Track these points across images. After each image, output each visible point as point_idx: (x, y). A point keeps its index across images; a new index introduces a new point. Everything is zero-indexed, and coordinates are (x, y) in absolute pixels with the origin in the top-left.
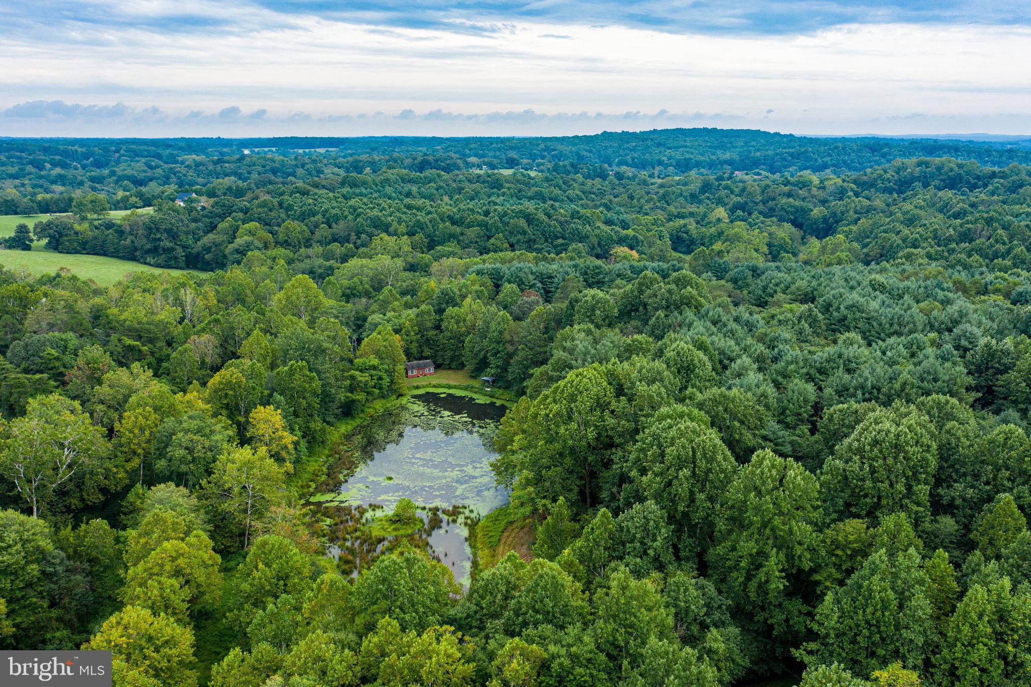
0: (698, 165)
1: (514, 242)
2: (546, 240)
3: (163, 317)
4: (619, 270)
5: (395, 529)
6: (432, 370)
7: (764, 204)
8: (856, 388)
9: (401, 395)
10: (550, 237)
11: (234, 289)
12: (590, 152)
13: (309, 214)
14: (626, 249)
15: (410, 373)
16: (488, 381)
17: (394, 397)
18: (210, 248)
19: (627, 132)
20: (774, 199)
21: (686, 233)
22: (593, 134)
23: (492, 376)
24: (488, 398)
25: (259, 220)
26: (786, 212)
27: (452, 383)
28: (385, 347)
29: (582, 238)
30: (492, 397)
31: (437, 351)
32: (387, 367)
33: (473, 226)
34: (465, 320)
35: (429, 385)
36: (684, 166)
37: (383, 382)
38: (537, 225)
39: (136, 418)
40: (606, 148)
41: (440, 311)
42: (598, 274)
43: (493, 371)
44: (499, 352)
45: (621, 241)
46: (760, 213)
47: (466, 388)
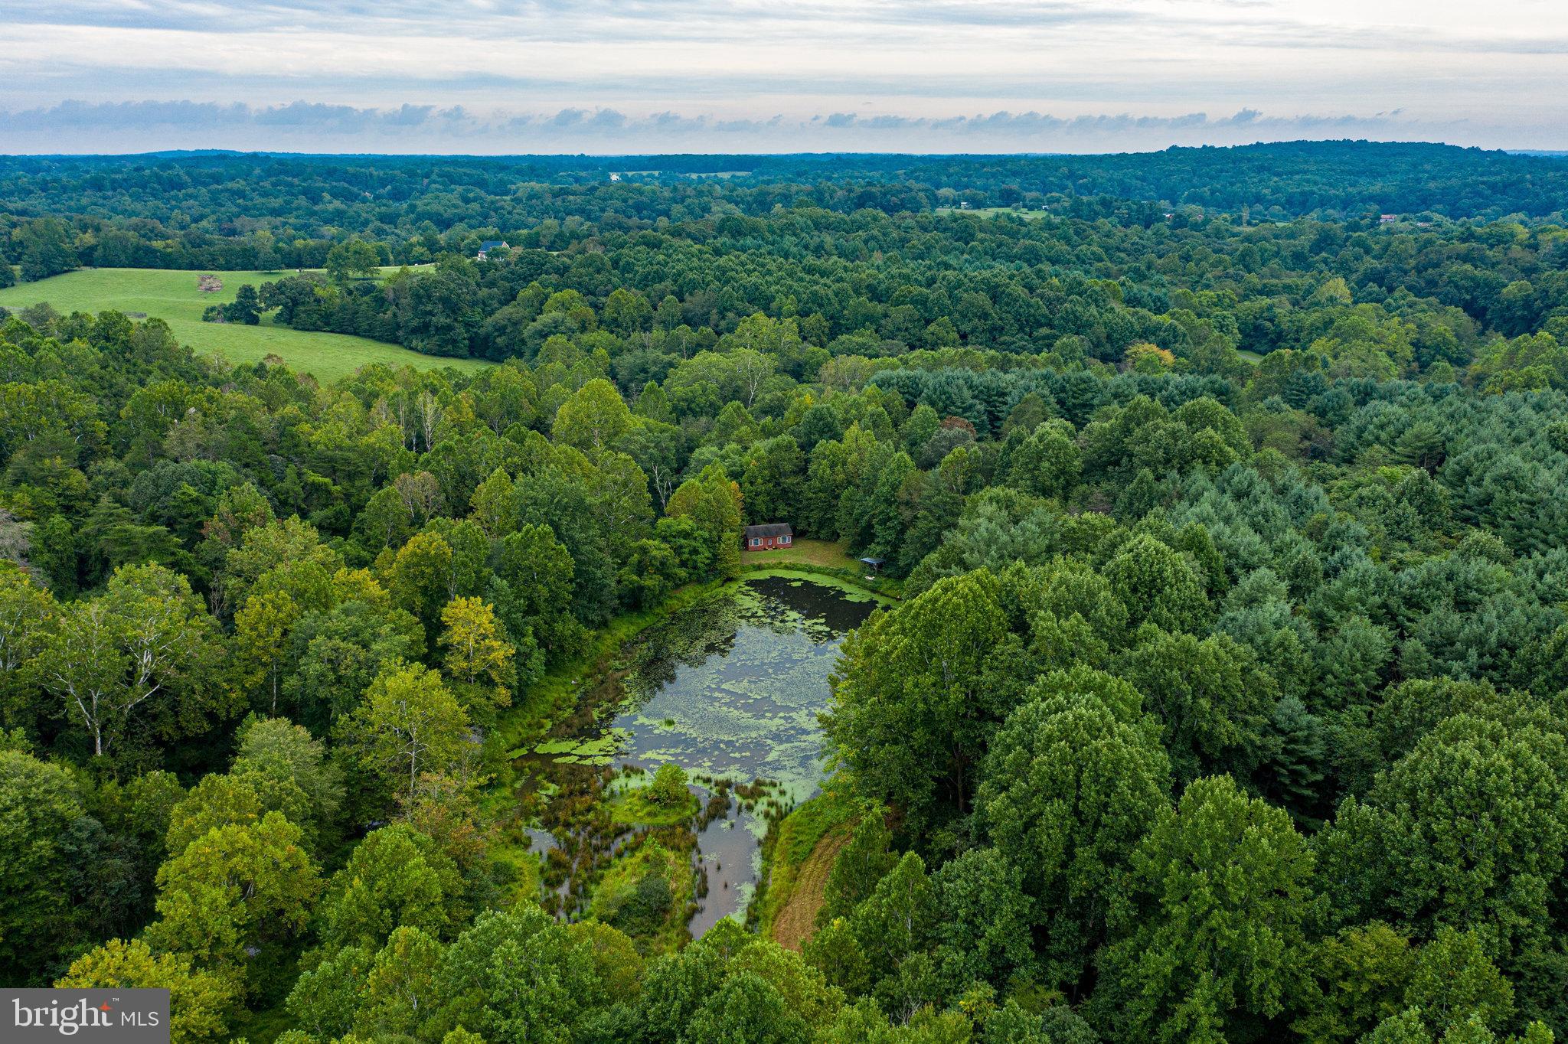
0: (1324, 202)
1: (968, 330)
2: (1021, 329)
3: (373, 440)
4: (1118, 386)
5: (649, 814)
6: (788, 541)
7: (1419, 272)
8: (1468, 644)
9: (730, 579)
10: (1028, 324)
11: (503, 397)
12: (1143, 179)
13: (653, 279)
14: (1154, 348)
15: (752, 543)
16: (871, 565)
17: (718, 581)
18: (505, 327)
19: (1212, 147)
20: (1437, 265)
21: (1271, 320)
22: (1153, 151)
23: (878, 555)
24: (867, 592)
25: (579, 286)
26: (1457, 287)
27: (816, 563)
28: (707, 501)
29: (1080, 327)
30: (874, 591)
31: (798, 509)
32: (706, 535)
33: (903, 303)
34: (844, 463)
35: (778, 566)
36: (1299, 205)
37: (700, 558)
38: (1008, 304)
39: (263, 606)
40: (1171, 173)
41: (807, 446)
42: (1085, 391)
43: (879, 549)
44: (890, 519)
45: (1146, 334)
46: (1410, 288)
47: (835, 574)
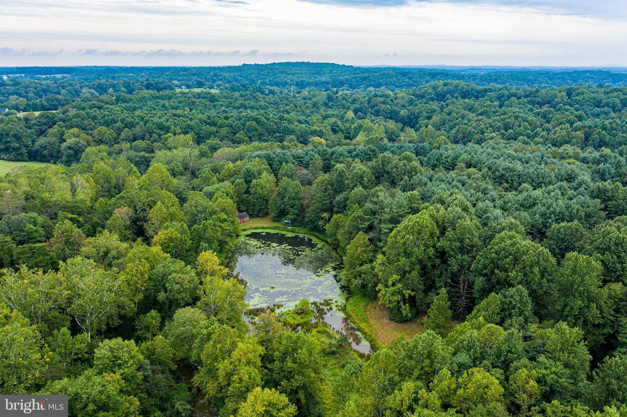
1: (251, 135)
2: (269, 135)
3: (83, 197)
6: (248, 218)
7: (372, 108)
9: (238, 236)
10: (271, 132)
11: (103, 175)
13: (111, 122)
14: (318, 138)
16: (288, 223)
18: (46, 146)
19: (258, 64)
23: (291, 219)
24: (292, 233)
25: (78, 126)
26: (386, 113)
27: (265, 226)
29: (291, 132)
31: (249, 207)
33: (223, 127)
34: (265, 187)
35: (251, 228)
38: (262, 125)
39: (137, 267)
41: (248, 182)
44: (295, 205)
46: (371, 114)
47: (275, 228)
